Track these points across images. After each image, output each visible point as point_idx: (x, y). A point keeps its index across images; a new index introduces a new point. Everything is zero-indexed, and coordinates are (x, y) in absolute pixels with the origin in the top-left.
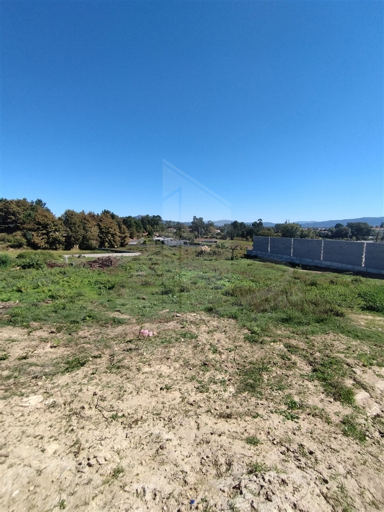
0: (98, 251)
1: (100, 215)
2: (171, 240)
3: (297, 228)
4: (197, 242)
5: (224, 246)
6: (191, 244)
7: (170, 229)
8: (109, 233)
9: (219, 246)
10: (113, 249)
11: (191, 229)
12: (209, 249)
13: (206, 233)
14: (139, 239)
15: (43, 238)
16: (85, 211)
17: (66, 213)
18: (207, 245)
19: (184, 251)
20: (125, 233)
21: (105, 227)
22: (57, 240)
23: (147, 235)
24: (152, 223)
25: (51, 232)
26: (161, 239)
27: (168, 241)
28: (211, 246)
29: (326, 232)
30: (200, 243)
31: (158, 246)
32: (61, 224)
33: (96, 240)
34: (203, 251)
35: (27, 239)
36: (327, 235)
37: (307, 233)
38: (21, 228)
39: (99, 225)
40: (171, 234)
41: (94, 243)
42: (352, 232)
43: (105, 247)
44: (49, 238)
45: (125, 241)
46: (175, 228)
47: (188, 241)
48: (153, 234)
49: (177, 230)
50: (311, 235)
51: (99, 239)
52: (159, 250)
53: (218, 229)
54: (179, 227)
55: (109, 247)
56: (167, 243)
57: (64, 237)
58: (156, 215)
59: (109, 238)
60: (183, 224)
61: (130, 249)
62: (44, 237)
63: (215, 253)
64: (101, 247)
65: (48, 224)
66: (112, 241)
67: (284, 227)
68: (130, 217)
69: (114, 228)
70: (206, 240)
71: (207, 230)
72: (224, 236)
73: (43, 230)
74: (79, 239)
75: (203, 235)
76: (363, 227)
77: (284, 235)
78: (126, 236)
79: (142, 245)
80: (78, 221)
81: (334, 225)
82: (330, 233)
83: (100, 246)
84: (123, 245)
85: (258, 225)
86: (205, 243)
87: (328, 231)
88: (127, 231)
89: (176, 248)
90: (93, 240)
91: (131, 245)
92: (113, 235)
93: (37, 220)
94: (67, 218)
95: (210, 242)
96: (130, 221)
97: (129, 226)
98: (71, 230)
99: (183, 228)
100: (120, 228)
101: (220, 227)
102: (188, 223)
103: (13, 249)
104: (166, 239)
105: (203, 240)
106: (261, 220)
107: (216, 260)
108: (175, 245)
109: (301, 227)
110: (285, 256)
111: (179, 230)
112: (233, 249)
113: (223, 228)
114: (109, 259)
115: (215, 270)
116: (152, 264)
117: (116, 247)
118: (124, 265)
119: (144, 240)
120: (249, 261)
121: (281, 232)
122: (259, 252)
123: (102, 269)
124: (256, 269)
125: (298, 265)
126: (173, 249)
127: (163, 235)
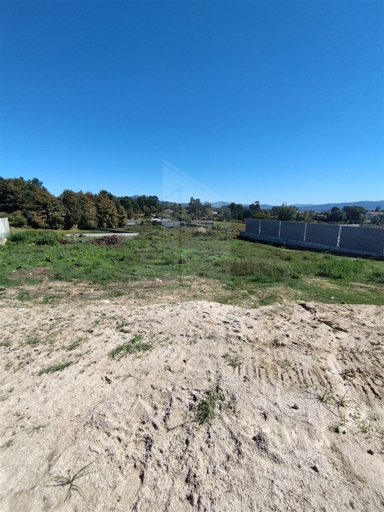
0: (97, 231)
1: (98, 195)
2: (168, 221)
3: (293, 211)
4: (194, 224)
5: (220, 228)
6: (188, 225)
7: (167, 210)
8: (107, 213)
9: (215, 228)
10: (112, 229)
11: (188, 211)
12: (205, 230)
13: (203, 215)
14: (137, 220)
15: (43, 218)
16: (83, 191)
17: (64, 193)
18: (203, 227)
19: (181, 232)
20: (123, 213)
21: (103, 207)
22: (57, 220)
23: (144, 216)
24: (148, 204)
25: (51, 211)
26: (158, 220)
27: (165, 222)
28: (207, 227)
29: (323, 215)
30: (197, 224)
31: (155, 226)
32: (60, 204)
33: (95, 220)
34: (199, 232)
35: (27, 218)
36: (323, 218)
37: (303, 216)
38: (21, 207)
39: (97, 205)
40: (167, 215)
41: (93, 223)
42: (347, 216)
43: (104, 227)
44: (48, 218)
45: (123, 221)
46: (171, 209)
47: (184, 222)
48: (150, 215)
49: (173, 211)
50: (306, 218)
51: (97, 219)
52: (156, 230)
53: (215, 211)
54: (176, 208)
55: (107, 227)
56: (164, 224)
57: (63, 216)
58: (153, 195)
59: (107, 218)
60: (180, 205)
61: (128, 230)
62: (44, 216)
63: (209, 234)
64: (100, 227)
65: (47, 203)
66: (110, 221)
67: (280, 210)
68: (126, 198)
69: (112, 208)
70: (203, 221)
71: (204, 212)
72: (221, 217)
73: (43, 209)
74: (77, 219)
75: (200, 217)
76: (358, 211)
77: (280, 218)
78: (124, 217)
79: (140, 225)
80: (76, 200)
81: (330, 209)
82: (326, 217)
83: (98, 226)
84: (121, 225)
85: (255, 207)
86: (201, 225)
87: (324, 214)
88: (125, 212)
89: (173, 229)
90: (91, 220)
91: (129, 225)
92: (111, 216)
93: (36, 200)
94: (66, 198)
95: (206, 223)
96: (127, 201)
97: (126, 207)
98: (70, 209)
99: (180, 209)
100: (118, 208)
101: (217, 209)
102: (185, 204)
103: (14, 228)
104: (163, 220)
105: (200, 221)
106: (258, 202)
107: (211, 240)
108: (172, 226)
109: (297, 210)
110: (273, 238)
111: (176, 211)
112: (227, 231)
113: (220, 210)
114: (114, 237)
115: (209, 248)
116: (152, 243)
117: (114, 227)
118: (128, 243)
119: (142, 220)
120: (241, 242)
121: (277, 215)
122: (251, 233)
123: (109, 246)
124: (245, 248)
125: (283, 245)
126: (170, 230)
127: (160, 216)
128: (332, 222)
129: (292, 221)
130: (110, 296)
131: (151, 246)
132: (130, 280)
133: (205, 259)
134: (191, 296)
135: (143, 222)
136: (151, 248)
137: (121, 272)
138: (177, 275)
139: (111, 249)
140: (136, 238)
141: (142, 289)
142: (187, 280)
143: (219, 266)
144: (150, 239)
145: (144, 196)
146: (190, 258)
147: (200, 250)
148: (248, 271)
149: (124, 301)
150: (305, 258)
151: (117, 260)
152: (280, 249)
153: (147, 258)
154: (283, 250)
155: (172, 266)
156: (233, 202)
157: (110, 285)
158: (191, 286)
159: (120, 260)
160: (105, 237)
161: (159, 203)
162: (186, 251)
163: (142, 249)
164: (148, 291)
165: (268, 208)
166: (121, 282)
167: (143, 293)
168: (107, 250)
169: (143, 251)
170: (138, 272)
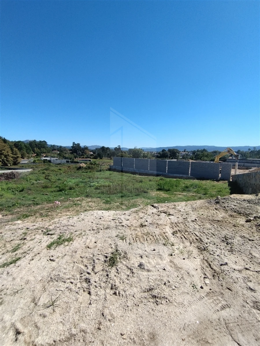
2: (56, 160)
3: (141, 152)
4: (76, 161)
5: (96, 163)
6: (72, 162)
7: (54, 151)
8: (2, 154)
9: (92, 163)
10: (7, 167)
11: (71, 152)
12: (86, 165)
13: (83, 155)
14: (29, 159)
18: (84, 163)
19: (68, 167)
20: (17, 154)
23: (36, 156)
24: (39, 146)
26: (48, 159)
27: (54, 160)
28: (87, 163)
29: (157, 154)
30: (79, 161)
31: (46, 164)
34: (81, 167)
37: (147, 155)
40: (55, 155)
42: (170, 154)
45: (17, 160)
46: (58, 151)
47: (69, 160)
48: (41, 155)
49: (60, 152)
50: (149, 156)
52: (47, 167)
53: (91, 152)
54: (61, 150)
56: (53, 162)
58: (42, 140)
59: (3, 158)
60: (65, 147)
61: (23, 167)
63: (89, 168)
66: (5, 161)
67: (133, 151)
68: (19, 142)
69: (6, 150)
70: (83, 159)
71: (83, 152)
72: (96, 156)
75: (80, 156)
76: (175, 152)
77: (134, 156)
78: (18, 157)
79: (32, 164)
81: (161, 150)
82: (159, 155)
84: (15, 163)
85: (118, 149)
86: (82, 162)
87: (158, 153)
89: (61, 165)
91: (23, 163)
92: (6, 156)
95: (86, 161)
96: (21, 145)
97: (20, 149)
99: (65, 151)
100: (12, 150)
101: (92, 150)
102: (68, 147)
104: (52, 159)
105: (81, 159)
106: (120, 146)
107: (90, 172)
108: (59, 163)
109: (143, 151)
110: (131, 169)
111: (62, 152)
112: (101, 165)
113: (95, 151)
114: (12, 173)
115: (90, 178)
116: (46, 176)
117: (9, 165)
118: (25, 177)
119: (34, 159)
120: (111, 172)
121: (132, 154)
122: (117, 167)
123: (8, 180)
124: (114, 176)
125: (137, 173)
126: (58, 166)
127: (49, 156)
128: (163, 158)
129: (141, 158)
130: (19, 219)
131: (45, 178)
132: (33, 205)
133: (89, 185)
134: (83, 211)
135: (35, 161)
136: (46, 180)
137: (23, 200)
138: (69, 198)
139: (10, 183)
140: (31, 173)
141: (45, 211)
142: (78, 200)
143: (99, 189)
144: (44, 173)
145: (35, 140)
146: (78, 185)
147: (84, 179)
148: (118, 191)
149: (33, 220)
150: (150, 180)
151: (18, 191)
152: (136, 176)
153: (43, 188)
154: (137, 176)
155: (65, 192)
156: (103, 146)
157: (16, 211)
158: (81, 204)
159: (20, 191)
160: (3, 173)
161: (48, 146)
162: (73, 181)
163: (38, 182)
164: (49, 211)
165: (126, 150)
166: (25, 207)
167: (46, 213)
168: (6, 184)
169: (39, 183)
170: (38, 198)
